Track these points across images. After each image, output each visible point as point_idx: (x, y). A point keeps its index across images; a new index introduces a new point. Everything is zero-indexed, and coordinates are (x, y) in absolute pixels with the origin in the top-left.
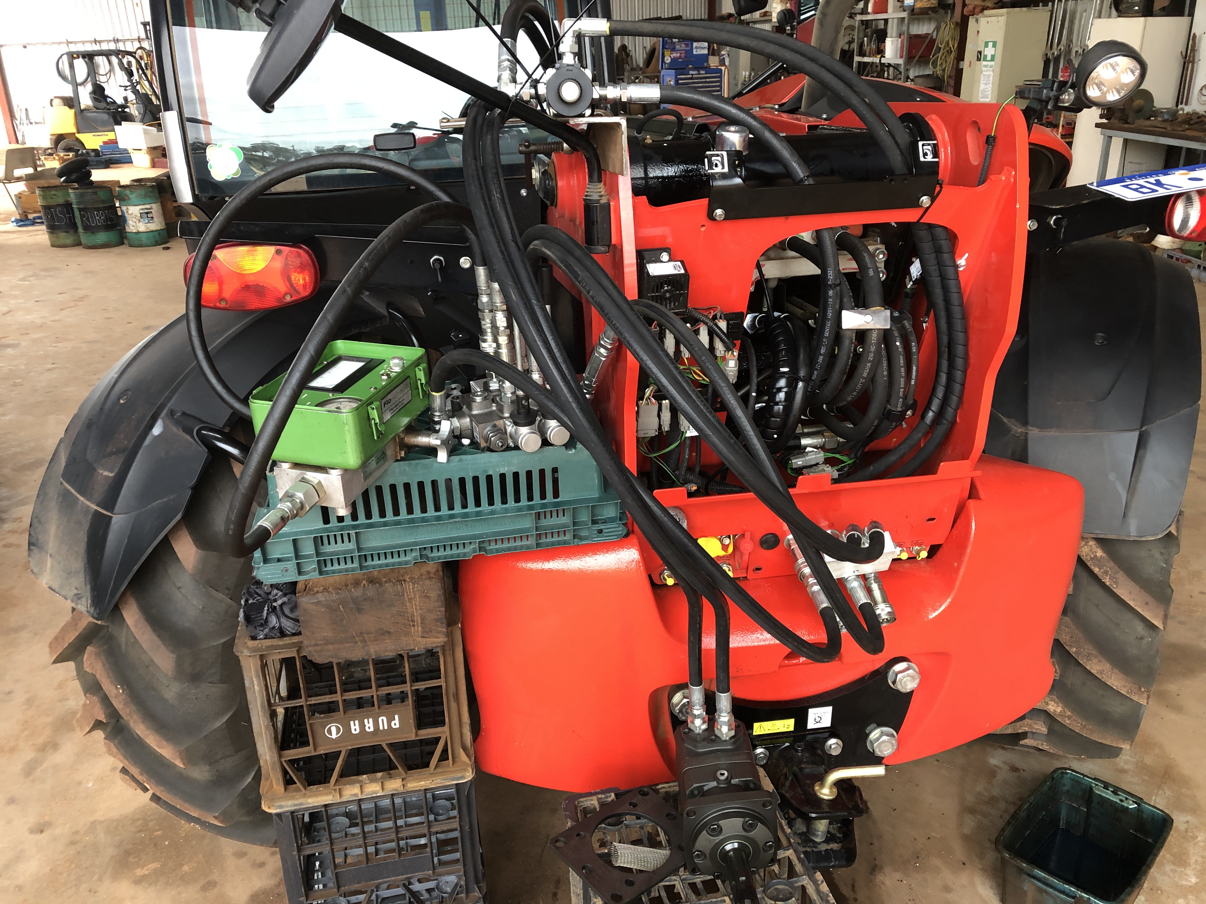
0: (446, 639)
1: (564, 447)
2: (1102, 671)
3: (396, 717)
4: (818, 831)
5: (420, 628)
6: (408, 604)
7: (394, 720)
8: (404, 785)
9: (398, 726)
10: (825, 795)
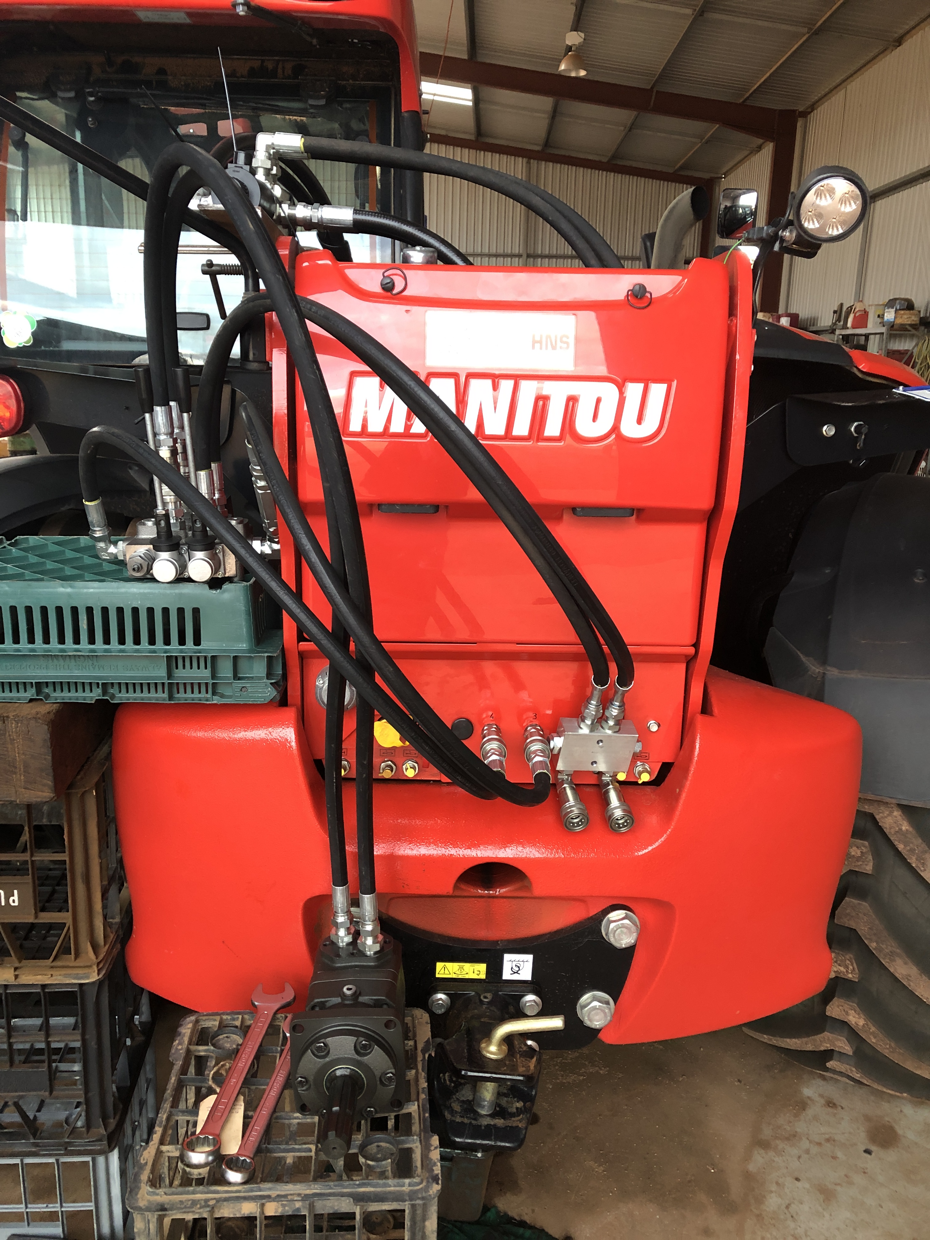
0: (52, 795)
1: (207, 586)
2: (908, 977)
3: (16, 892)
4: (485, 1100)
5: (22, 778)
6: (10, 746)
7: (13, 896)
8: (16, 977)
9: (16, 904)
10: (492, 1053)
